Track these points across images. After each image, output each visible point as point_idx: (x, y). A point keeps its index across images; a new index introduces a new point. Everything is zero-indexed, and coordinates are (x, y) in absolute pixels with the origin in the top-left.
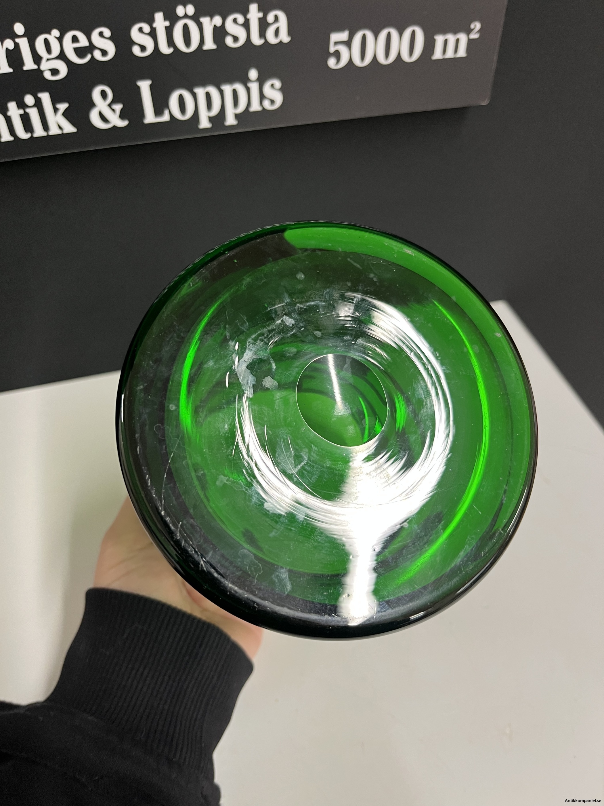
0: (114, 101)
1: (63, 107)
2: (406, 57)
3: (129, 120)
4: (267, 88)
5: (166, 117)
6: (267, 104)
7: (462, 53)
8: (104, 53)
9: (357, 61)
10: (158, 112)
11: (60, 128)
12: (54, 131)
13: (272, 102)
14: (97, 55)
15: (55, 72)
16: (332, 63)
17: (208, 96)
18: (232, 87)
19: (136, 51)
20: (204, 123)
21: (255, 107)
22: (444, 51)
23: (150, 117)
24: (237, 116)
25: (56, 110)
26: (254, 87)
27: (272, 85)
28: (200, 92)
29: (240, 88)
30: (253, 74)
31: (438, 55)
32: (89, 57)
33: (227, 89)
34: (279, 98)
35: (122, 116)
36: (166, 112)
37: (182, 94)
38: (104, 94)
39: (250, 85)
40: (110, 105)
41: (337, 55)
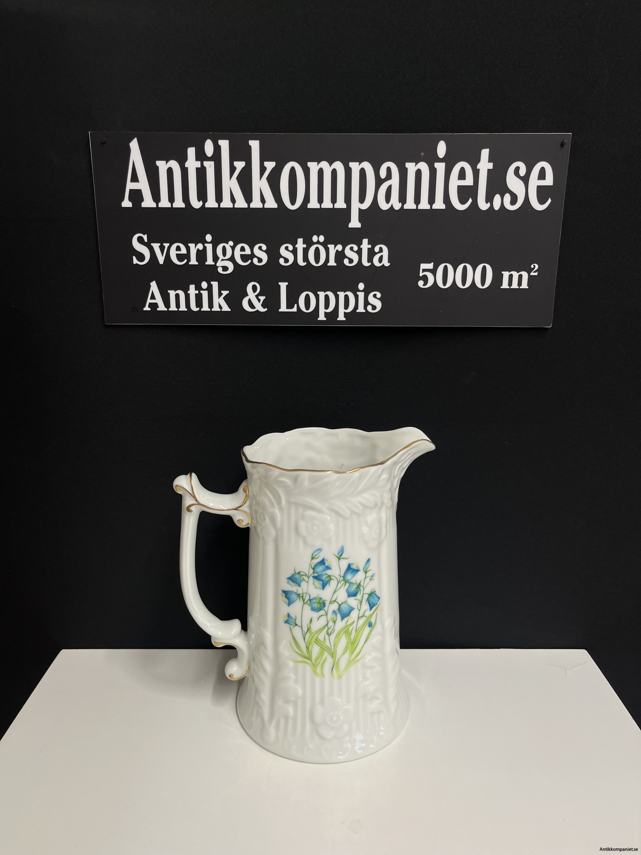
0: (260, 294)
1: (225, 293)
2: (478, 284)
3: (267, 308)
4: (371, 297)
5: (295, 309)
6: (369, 308)
7: (525, 285)
8: (260, 260)
9: (440, 284)
10: (289, 306)
11: (220, 307)
12: (216, 308)
13: (374, 307)
14: (255, 261)
15: (225, 268)
16: (421, 283)
17: (327, 297)
18: (344, 293)
19: (282, 261)
20: (322, 317)
21: (361, 309)
22: (510, 283)
23: (283, 308)
24: (346, 314)
25: (220, 294)
26: (361, 295)
27: (375, 296)
28: (322, 295)
29: (350, 295)
30: (361, 286)
31: (505, 285)
32: (250, 261)
33: (341, 295)
34: (379, 305)
35: (263, 306)
36: (296, 305)
37: (309, 294)
38: (254, 288)
39: (358, 293)
40: (257, 296)
41: (425, 279)
